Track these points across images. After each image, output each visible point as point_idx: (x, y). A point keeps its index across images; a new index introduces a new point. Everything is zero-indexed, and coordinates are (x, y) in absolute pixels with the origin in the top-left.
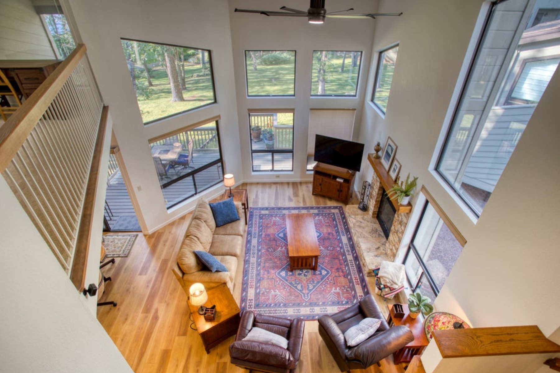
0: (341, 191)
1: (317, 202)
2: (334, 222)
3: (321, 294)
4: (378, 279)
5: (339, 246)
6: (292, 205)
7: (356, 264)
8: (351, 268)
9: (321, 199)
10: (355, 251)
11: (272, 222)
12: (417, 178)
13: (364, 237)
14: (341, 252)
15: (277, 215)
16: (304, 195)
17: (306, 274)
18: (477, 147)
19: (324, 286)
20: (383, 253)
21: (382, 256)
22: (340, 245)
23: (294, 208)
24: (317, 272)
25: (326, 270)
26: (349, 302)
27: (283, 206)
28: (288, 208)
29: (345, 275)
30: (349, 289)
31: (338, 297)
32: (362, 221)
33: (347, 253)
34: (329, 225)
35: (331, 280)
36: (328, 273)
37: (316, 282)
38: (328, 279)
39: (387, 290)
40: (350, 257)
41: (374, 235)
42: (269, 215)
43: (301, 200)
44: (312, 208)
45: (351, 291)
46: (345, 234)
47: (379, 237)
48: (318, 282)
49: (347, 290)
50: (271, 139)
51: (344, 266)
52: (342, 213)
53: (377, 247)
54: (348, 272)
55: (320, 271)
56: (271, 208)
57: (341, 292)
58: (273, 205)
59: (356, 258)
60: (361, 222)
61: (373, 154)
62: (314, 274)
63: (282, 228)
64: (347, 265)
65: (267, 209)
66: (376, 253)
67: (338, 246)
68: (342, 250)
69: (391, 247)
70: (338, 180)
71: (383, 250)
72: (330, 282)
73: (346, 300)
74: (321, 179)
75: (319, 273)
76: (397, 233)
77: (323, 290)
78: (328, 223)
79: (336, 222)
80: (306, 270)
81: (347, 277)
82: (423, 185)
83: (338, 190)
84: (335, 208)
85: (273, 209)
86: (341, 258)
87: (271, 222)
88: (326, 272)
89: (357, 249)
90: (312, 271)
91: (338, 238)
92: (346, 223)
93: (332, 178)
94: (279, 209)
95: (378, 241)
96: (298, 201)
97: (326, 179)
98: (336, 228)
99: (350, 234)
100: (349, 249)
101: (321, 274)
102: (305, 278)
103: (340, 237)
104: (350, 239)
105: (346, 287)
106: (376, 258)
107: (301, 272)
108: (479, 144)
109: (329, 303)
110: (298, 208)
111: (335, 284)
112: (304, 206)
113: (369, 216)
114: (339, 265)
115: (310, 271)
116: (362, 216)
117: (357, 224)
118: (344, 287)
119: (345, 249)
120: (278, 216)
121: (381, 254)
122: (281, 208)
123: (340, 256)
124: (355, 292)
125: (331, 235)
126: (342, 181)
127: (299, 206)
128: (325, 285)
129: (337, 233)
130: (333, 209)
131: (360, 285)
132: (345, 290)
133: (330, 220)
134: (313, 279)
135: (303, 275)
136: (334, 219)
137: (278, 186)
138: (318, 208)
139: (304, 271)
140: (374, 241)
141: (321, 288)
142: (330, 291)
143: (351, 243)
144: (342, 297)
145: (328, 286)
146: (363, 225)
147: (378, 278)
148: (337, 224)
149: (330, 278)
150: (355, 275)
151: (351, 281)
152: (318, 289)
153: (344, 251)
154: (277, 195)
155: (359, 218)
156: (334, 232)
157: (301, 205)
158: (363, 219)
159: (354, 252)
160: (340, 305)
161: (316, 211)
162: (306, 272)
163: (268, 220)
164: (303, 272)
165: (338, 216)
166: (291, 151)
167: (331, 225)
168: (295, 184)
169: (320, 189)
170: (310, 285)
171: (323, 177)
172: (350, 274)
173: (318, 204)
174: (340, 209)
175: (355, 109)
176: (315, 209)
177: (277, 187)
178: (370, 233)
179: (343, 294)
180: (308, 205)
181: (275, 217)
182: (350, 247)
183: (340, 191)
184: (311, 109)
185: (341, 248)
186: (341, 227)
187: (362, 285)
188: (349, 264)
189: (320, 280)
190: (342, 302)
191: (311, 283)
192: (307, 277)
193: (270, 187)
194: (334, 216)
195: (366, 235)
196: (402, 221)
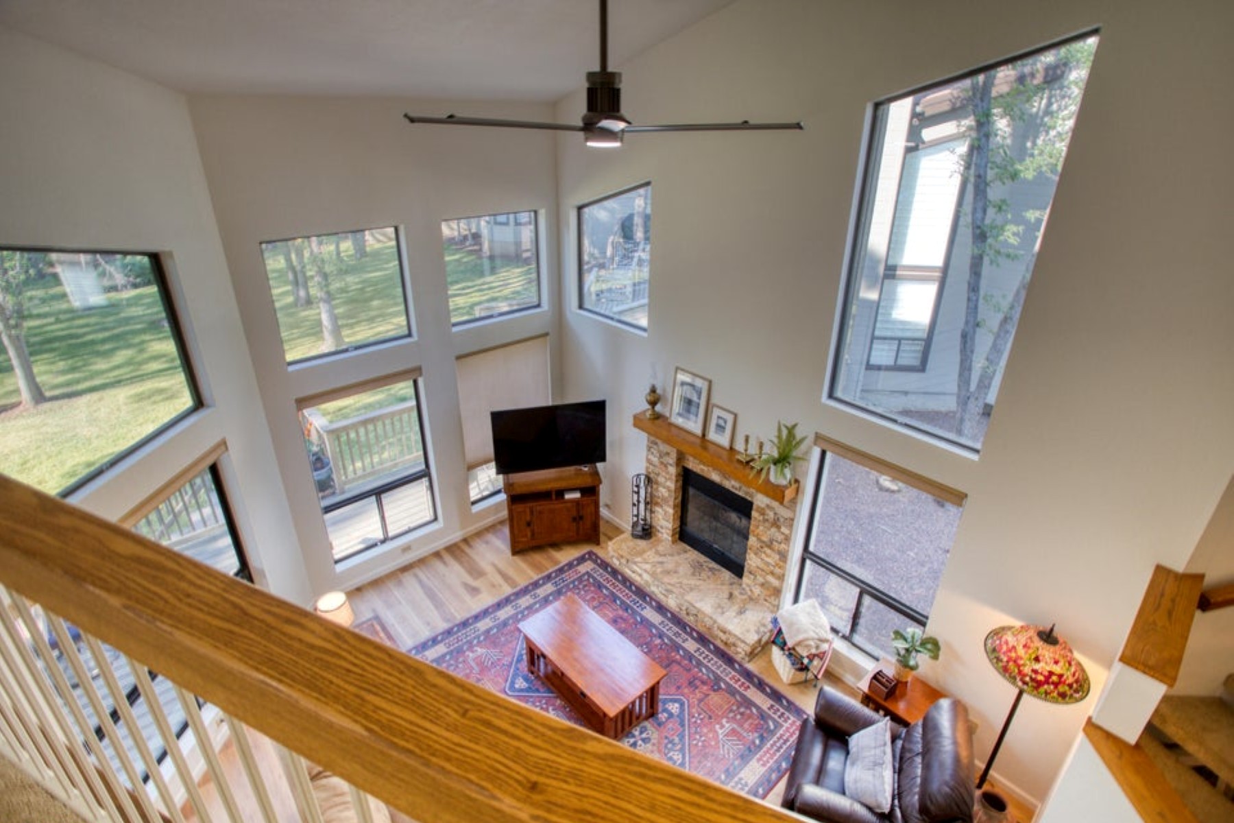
0: (581, 518)
1: (537, 567)
2: (604, 591)
3: (705, 756)
4: (792, 652)
5: (655, 636)
6: (486, 599)
7: (710, 650)
8: (709, 665)
9: (538, 557)
10: (690, 627)
11: (473, 664)
12: (794, 426)
13: (691, 589)
14: (666, 644)
15: (470, 642)
16: (494, 566)
17: (644, 735)
19: (698, 737)
20: (745, 600)
21: (749, 606)
22: (654, 631)
23: (499, 606)
24: (663, 716)
25: (675, 701)
26: (765, 735)
27: (468, 615)
28: (485, 613)
29: (712, 687)
30: (742, 710)
31: (740, 740)
32: (661, 559)
33: (679, 641)
34: (601, 603)
35: (699, 714)
36: (682, 705)
37: (677, 740)
38: (693, 717)
39: (816, 662)
40: (691, 646)
41: (704, 575)
42: (451, 653)
43: (498, 579)
44: (536, 585)
45: (748, 712)
46: (644, 605)
47: (714, 574)
48: (682, 737)
49: (742, 714)
50: (319, 465)
51: (696, 670)
52: (604, 565)
53: (726, 595)
54: (711, 676)
55: (665, 710)
56: (443, 633)
57: (735, 726)
58: (443, 626)
59: (702, 639)
60: (662, 563)
61: (644, 412)
62: (659, 725)
63: (510, 665)
64: (699, 664)
65: (434, 641)
66: (736, 608)
67: (652, 635)
68: (666, 641)
69: (761, 580)
70: (568, 496)
71: (741, 594)
72: (701, 719)
73: (756, 735)
74: (528, 510)
75: (666, 715)
76: (770, 546)
77: (704, 746)
78: (593, 598)
79: (607, 589)
80: (638, 729)
81: (720, 688)
82: (816, 433)
83: (574, 519)
84: (581, 560)
85: (449, 632)
86: (678, 657)
87: (472, 668)
88: (677, 705)
89: (690, 620)
90: (650, 720)
91: (639, 619)
92: (627, 582)
93: (554, 497)
94: (464, 624)
95: (719, 582)
96: (493, 586)
97: (539, 506)
98: (618, 602)
99: (651, 599)
100: (676, 629)
101: (671, 715)
102: (649, 746)
103: (640, 615)
104: (661, 608)
105: (734, 708)
106: (743, 616)
107: (632, 740)
109: (736, 763)
110: (507, 601)
111: (712, 717)
112: (515, 590)
113: (663, 543)
114: (685, 672)
115: (646, 724)
116: (654, 550)
117: (659, 570)
118: (731, 711)
119: (670, 634)
120: (475, 642)
121: (744, 604)
122: (468, 620)
123: (673, 654)
124: (758, 708)
125: (619, 620)
126: (577, 495)
127: (503, 596)
128: (696, 733)
129: (626, 610)
130: (578, 564)
131: (751, 686)
132: (738, 717)
133: (592, 592)
134: (666, 738)
135: (640, 742)
136: (600, 586)
137: (417, 571)
138: (548, 578)
139: (637, 733)
140: (712, 586)
141: (696, 745)
142: (716, 737)
143: (669, 615)
144: (745, 734)
145: (705, 730)
146: (670, 566)
147: (789, 649)
148: (613, 593)
149: (694, 710)
150: (729, 676)
151: (732, 692)
152: (694, 752)
153: (671, 639)
154: (431, 596)
155: (651, 555)
156: (620, 612)
157: (507, 590)
158: (661, 555)
159: (688, 630)
160: (756, 754)
161: (549, 588)
162: (641, 733)
163: (461, 666)
164: (634, 736)
165: (601, 575)
166: (423, 474)
167: (601, 599)
168: (454, 550)
169: (529, 534)
170: (671, 754)
171: (531, 504)
172: (718, 679)
173: (542, 571)
174: (591, 556)
175: (544, 335)
176: (544, 584)
177: (416, 576)
178: (693, 574)
179: (741, 726)
180: (523, 583)
181: (471, 648)
182: (675, 625)
183: (578, 519)
184: (459, 358)
185: (660, 637)
186: (623, 594)
187: (754, 685)
188: (701, 658)
189: (681, 729)
190: (754, 743)
191: (670, 750)
192: (653, 741)
193: (400, 583)
194: (595, 579)
195: (693, 582)
196: (778, 519)
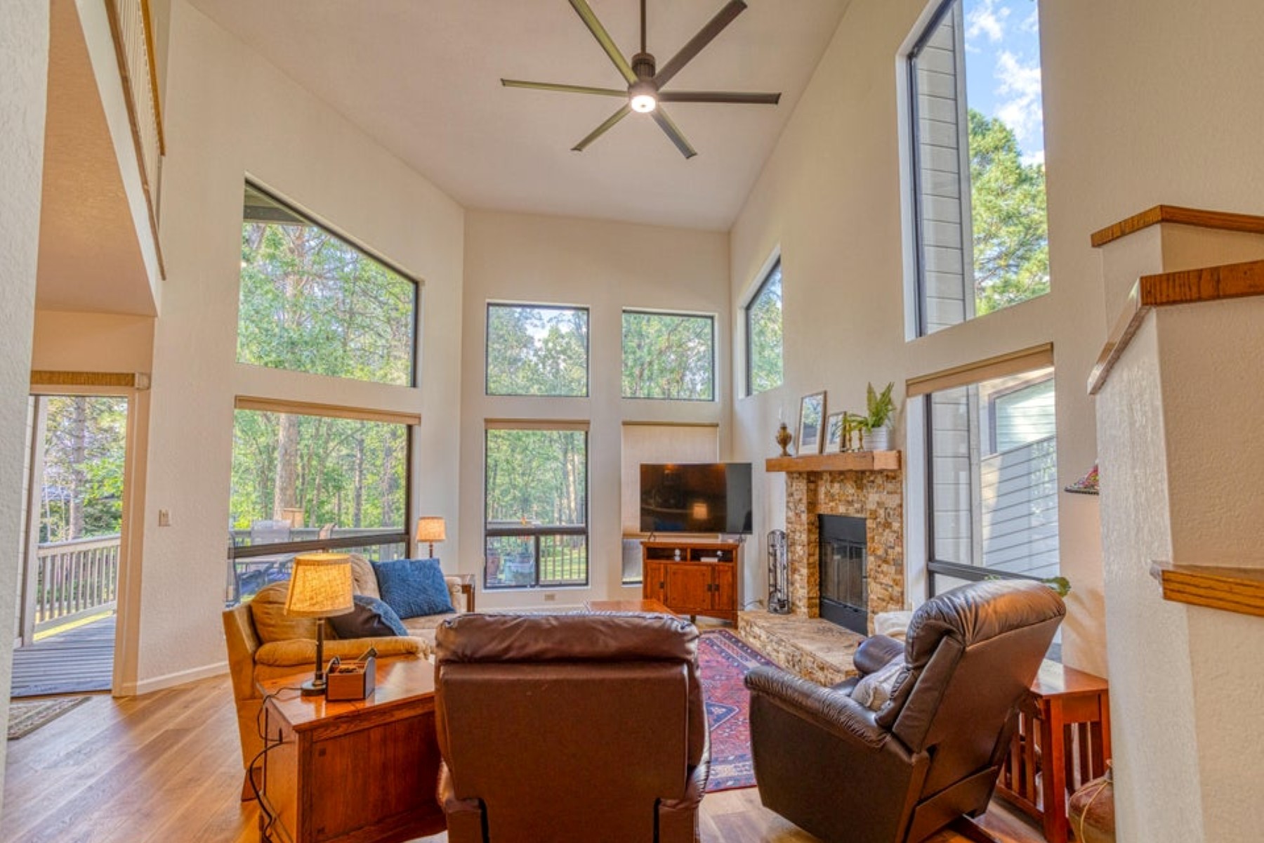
0: (717, 588)
3: (724, 742)
13: (804, 638)
18: (986, 532)
19: (727, 730)
25: (723, 707)
32: (787, 623)
35: (746, 720)
46: (751, 659)
47: (842, 635)
52: (731, 637)
53: (844, 645)
70: (705, 560)
74: (662, 568)
76: (886, 559)
77: (729, 737)
79: (719, 647)
82: (907, 382)
83: (710, 588)
88: (723, 710)
91: (736, 664)
92: (745, 647)
93: (689, 556)
97: (673, 565)
98: (723, 654)
99: (763, 658)
103: (740, 663)
108: (987, 519)
113: (800, 617)
116: (783, 618)
117: (777, 626)
126: (714, 560)
128: (730, 727)
136: (713, 645)
140: (831, 639)
146: (791, 626)
148: (722, 650)
155: (778, 621)
156: (719, 659)
158: (789, 621)
165: (721, 641)
166: (583, 532)
167: (707, 651)
174: (722, 632)
175: (717, 425)
183: (714, 588)
184: (625, 424)
186: (735, 652)
194: (712, 641)
196: (889, 514)
